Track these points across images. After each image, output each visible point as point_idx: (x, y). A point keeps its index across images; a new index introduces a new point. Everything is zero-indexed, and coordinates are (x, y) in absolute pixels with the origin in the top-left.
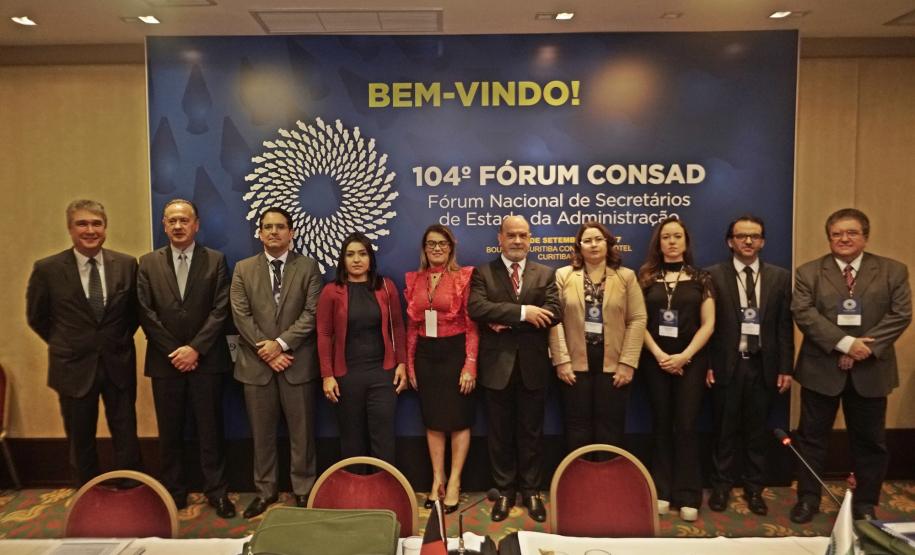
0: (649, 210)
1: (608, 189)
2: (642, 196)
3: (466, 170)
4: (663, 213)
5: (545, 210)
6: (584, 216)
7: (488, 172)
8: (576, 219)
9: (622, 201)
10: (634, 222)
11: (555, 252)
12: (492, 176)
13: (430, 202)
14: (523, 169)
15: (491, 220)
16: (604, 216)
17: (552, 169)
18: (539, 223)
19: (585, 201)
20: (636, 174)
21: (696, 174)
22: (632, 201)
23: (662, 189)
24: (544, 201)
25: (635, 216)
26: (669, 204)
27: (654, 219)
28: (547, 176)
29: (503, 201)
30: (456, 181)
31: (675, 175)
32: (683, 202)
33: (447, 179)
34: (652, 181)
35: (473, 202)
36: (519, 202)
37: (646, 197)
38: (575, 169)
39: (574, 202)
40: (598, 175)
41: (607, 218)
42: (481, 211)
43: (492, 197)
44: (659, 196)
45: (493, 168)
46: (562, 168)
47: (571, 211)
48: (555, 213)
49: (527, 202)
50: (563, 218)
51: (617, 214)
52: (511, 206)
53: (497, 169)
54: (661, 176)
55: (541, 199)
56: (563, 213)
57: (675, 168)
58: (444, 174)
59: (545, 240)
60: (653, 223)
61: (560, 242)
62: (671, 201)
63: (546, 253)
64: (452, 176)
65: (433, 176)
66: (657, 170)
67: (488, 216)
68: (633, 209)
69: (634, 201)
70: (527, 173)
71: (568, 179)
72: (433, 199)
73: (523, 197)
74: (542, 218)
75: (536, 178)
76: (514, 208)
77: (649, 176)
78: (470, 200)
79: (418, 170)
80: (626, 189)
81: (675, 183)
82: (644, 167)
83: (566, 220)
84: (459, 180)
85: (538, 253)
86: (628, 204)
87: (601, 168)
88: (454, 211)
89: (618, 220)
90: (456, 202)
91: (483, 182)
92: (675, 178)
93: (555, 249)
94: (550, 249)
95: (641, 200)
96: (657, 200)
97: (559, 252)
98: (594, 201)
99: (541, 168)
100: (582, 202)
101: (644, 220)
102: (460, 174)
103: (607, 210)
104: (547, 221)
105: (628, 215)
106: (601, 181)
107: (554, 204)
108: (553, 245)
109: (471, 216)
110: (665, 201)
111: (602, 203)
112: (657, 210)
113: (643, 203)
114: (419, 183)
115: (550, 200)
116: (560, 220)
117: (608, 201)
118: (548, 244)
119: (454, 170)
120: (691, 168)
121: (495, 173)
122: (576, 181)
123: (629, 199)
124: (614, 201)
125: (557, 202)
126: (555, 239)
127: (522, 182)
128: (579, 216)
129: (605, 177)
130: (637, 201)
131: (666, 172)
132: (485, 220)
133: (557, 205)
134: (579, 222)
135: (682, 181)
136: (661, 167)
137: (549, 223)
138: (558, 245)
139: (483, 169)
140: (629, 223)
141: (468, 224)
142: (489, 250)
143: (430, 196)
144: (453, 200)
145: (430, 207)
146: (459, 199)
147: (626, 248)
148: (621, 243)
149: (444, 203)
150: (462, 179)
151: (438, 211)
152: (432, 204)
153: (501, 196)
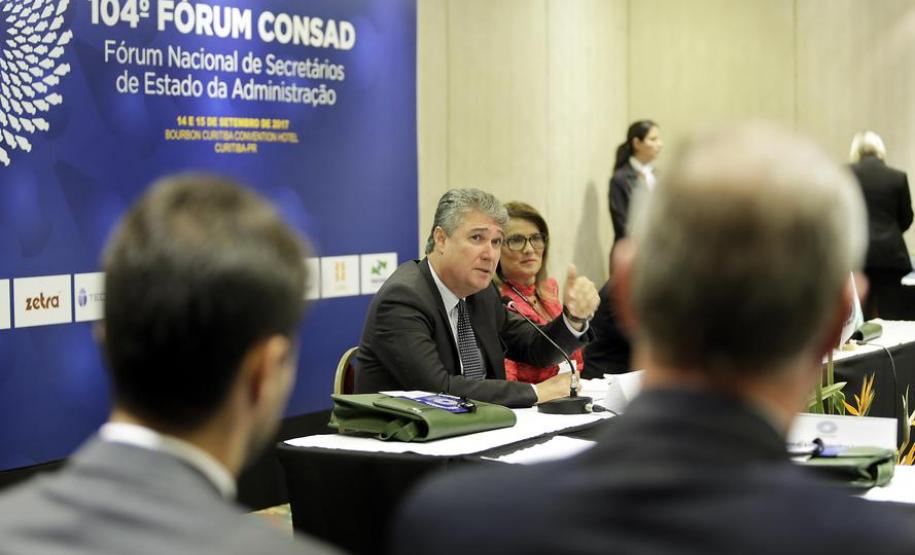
0: (312, 83)
1: (277, 49)
2: (305, 62)
3: (144, 4)
4: (323, 87)
5: (221, 75)
6: (256, 87)
7: (166, 10)
8: (249, 92)
9: (289, 68)
10: (300, 100)
11: (231, 141)
12: (170, 17)
13: (108, 51)
14: (200, 8)
15: (170, 87)
16: (274, 89)
17: (228, 11)
18: (216, 94)
19: (257, 65)
20: (300, 30)
21: (347, 36)
22: (297, 68)
23: (321, 54)
24: (220, 61)
25: (300, 91)
26: (327, 76)
27: (316, 96)
28: (222, 23)
29: (182, 57)
30: (133, 21)
31: (331, 34)
32: (337, 73)
33: (125, 17)
34: (313, 41)
35: (151, 56)
36: (196, 61)
37: (309, 64)
38: (248, 15)
39: (247, 65)
41: (277, 93)
42: (159, 71)
43: (171, 49)
44: (319, 63)
45: (171, 4)
46: (236, 12)
47: (245, 79)
48: (230, 80)
49: (204, 62)
50: (239, 90)
51: (285, 87)
52: (189, 65)
53: (175, 6)
54: (318, 33)
55: (217, 57)
56: (238, 81)
57: (331, 25)
58: (122, 7)
59: (225, 122)
60: (315, 103)
61: (235, 125)
62: (329, 72)
63: (222, 142)
64: (129, 12)
65: (110, 9)
66: (317, 27)
67: (167, 80)
68: (298, 81)
69: (299, 69)
70: (205, 16)
72: (110, 47)
73: (200, 53)
74: (218, 87)
75: (212, 26)
76: (191, 70)
77: (310, 34)
78: (149, 51)
80: (291, 51)
81: (331, 46)
82: (306, 20)
83: (241, 92)
84: (137, 19)
85: (214, 142)
86: (294, 73)
87: (271, 17)
88: (137, 71)
89: (285, 95)
90: (134, 55)
91: (161, 26)
92: (331, 40)
93: (231, 135)
94: (228, 136)
95: (305, 69)
96: (318, 70)
97: (235, 141)
98: (264, 65)
99: (217, 10)
100: (254, 66)
101: (307, 98)
102: (138, 10)
103: (276, 79)
104: (222, 93)
105: (294, 88)
106: (270, 37)
107: (229, 66)
108: (229, 129)
109: (149, 78)
110: (324, 71)
111: (271, 69)
112: (318, 83)
113: (306, 72)
114: (95, 20)
115: (226, 61)
116: (235, 91)
117: (277, 67)
118: (224, 129)
119: (132, 3)
120: (343, 26)
121: (173, 12)
122: (248, 36)
123: (294, 65)
124: (282, 67)
125: (230, 64)
126: (231, 120)
127: (199, 31)
128: (251, 87)
129: (274, 32)
130: (301, 69)
131: (324, 30)
132: (166, 87)
133: (232, 69)
134: (252, 96)
135: (337, 45)
136: (320, 23)
137: (225, 95)
138: (233, 130)
139: (162, 5)
140: (295, 100)
141: (147, 92)
142: (169, 134)
143: (107, 42)
144: (131, 50)
145: (107, 60)
146: (137, 51)
147: (292, 138)
148: (289, 130)
149: (122, 55)
150: (141, 18)
151: (115, 68)
152: (109, 55)
153: (179, 49)
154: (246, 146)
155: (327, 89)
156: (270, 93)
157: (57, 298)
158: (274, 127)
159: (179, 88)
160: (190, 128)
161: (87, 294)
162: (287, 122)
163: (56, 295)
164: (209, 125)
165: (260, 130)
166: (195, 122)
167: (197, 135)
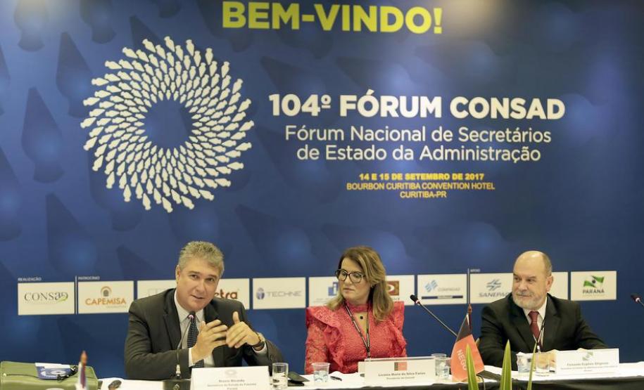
0: (512, 146)
1: (471, 123)
2: (504, 131)
3: (326, 100)
4: (525, 149)
5: (407, 144)
6: (447, 151)
7: (348, 102)
8: (438, 155)
9: (485, 136)
10: (497, 159)
11: (418, 190)
12: (352, 107)
13: (288, 133)
14: (384, 99)
15: (352, 154)
16: (467, 151)
17: (415, 99)
18: (401, 157)
19: (447, 136)
20: (498, 108)
21: (556, 109)
22: (494, 136)
23: (524, 124)
24: (406, 135)
25: (498, 152)
26: (530, 140)
27: (517, 155)
28: (409, 108)
29: (365, 133)
30: (315, 111)
31: (536, 109)
32: (544, 138)
33: (305, 108)
34: (514, 115)
35: (333, 134)
36: (380, 135)
37: (508, 132)
38: (438, 101)
39: (437, 135)
40: (461, 107)
41: (470, 154)
42: (341, 144)
43: (353, 129)
44: (521, 131)
45: (354, 98)
46: (424, 99)
47: (433, 146)
48: (417, 147)
49: (389, 135)
50: (426, 153)
51: (480, 150)
52: (372, 139)
53: (358, 99)
54: (523, 110)
55: (403, 132)
56: (426, 148)
57: (536, 103)
58: (302, 103)
59: (409, 176)
60: (516, 160)
61: (423, 178)
62: (532, 137)
63: (409, 190)
64: (311, 106)
65: (291, 105)
66: (518, 104)
67: (349, 150)
68: (496, 145)
69: (497, 137)
70: (389, 104)
71: (431, 111)
72: (291, 130)
73: (385, 130)
74: (404, 153)
75: (398, 110)
76: (375, 142)
77: (511, 110)
78: (330, 131)
79: (274, 98)
80: (488, 123)
81: (536, 118)
82: (506, 101)
83: (429, 155)
84: (318, 110)
85: (400, 190)
86: (491, 140)
87: (464, 101)
88: (314, 143)
89: (480, 156)
90: (315, 134)
91: (343, 113)
92: (536, 113)
93: (418, 186)
94: (412, 186)
95: (503, 136)
96: (519, 136)
97: (422, 190)
98: (456, 135)
99: (403, 99)
100: (445, 136)
101: (506, 157)
102: (320, 104)
103: (469, 145)
104: (409, 156)
105: (491, 150)
106: (464, 114)
107: (416, 137)
108: (416, 182)
109: (330, 149)
110: (527, 137)
111: (464, 137)
112: (519, 146)
113: (505, 138)
114: (276, 112)
115: (412, 134)
116: (423, 155)
117: (471, 136)
118: (410, 181)
119: (313, 99)
120: (551, 102)
121: (356, 103)
122: (438, 114)
123: (492, 133)
124: (477, 136)
125: (418, 136)
126: (418, 175)
127: (384, 114)
128: (441, 151)
129: (468, 111)
130: (499, 136)
131: (527, 107)
132: (345, 154)
133: (419, 139)
134: (441, 158)
135: (543, 117)
136: (522, 101)
137: (412, 158)
138: (421, 182)
139: (344, 99)
140: (492, 159)
141: (328, 158)
142: (350, 186)
143: (288, 127)
144: (312, 132)
145: (287, 138)
146: (318, 131)
147: (489, 186)
148: (485, 180)
149: (303, 135)
150: (321, 109)
151: (295, 143)
152: (290, 135)
153: (362, 128)
154: (435, 193)
155: (530, 150)
156: (463, 155)
157: (236, 293)
158: (467, 178)
159: (360, 154)
160: (373, 182)
161: (265, 292)
162: (482, 175)
163: (235, 291)
164: (393, 179)
165: (451, 181)
166: (378, 178)
167: (381, 186)
